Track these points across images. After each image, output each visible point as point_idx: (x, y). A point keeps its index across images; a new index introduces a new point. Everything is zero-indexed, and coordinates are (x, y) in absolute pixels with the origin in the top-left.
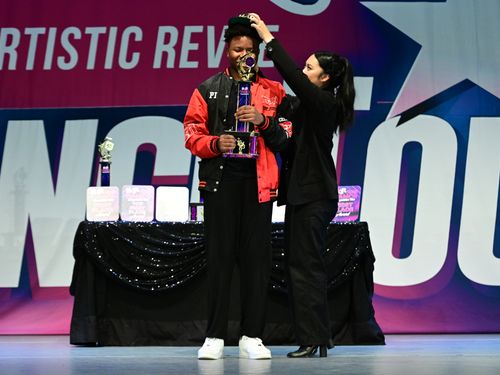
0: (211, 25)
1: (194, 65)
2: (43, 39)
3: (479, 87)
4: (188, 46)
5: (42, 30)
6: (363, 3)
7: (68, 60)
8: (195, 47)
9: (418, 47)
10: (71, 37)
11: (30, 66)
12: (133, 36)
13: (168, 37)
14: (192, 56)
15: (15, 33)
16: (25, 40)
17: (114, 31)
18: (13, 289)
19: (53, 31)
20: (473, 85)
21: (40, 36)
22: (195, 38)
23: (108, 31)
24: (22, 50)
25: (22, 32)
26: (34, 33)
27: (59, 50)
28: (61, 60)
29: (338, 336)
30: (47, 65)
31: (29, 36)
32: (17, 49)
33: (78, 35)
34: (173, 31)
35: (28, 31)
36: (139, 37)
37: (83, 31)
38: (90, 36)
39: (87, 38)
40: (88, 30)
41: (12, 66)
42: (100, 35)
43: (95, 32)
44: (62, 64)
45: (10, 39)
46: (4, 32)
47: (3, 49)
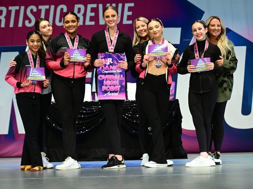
0: (101, 3)
1: (93, 23)
2: (18, 12)
3: (233, 32)
4: (90, 14)
5: (17, 8)
7: (30, 22)
8: (93, 14)
9: (204, 12)
10: (32, 11)
11: (11, 25)
12: (62, 9)
13: (79, 10)
14: (91, 19)
15: (4, 9)
16: (9, 12)
17: (53, 7)
18: (5, 135)
19: (23, 8)
20: (230, 31)
21: (16, 10)
22: (93, 10)
23: (50, 7)
24: (8, 18)
25: (7, 8)
26: (13, 9)
27: (26, 17)
28: (27, 22)
30: (20, 25)
31: (11, 11)
32: (5, 17)
33: (35, 10)
34: (82, 7)
35: (10, 8)
36: (65, 10)
37: (37, 8)
38: (41, 10)
39: (39, 11)
40: (40, 7)
41: (3, 25)
42: (46, 10)
43: (43, 8)
44: (27, 24)
45: (2, 12)
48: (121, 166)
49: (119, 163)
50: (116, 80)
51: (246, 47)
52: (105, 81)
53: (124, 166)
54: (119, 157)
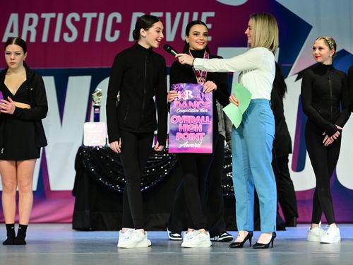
2: (53, 21)
3: (352, 55)
5: (53, 15)
7: (70, 35)
10: (73, 20)
11: (45, 39)
12: (115, 19)
15: (35, 17)
16: (42, 21)
17: (102, 15)
19: (60, 16)
21: (51, 19)
23: (98, 15)
24: (40, 29)
25: (39, 15)
26: (48, 17)
27: (65, 29)
28: (66, 35)
30: (57, 39)
31: (44, 19)
32: (36, 28)
33: (77, 18)
35: (43, 15)
36: (119, 20)
37: (81, 15)
38: (85, 19)
39: (83, 20)
40: (85, 15)
41: (33, 39)
42: (93, 19)
43: (89, 16)
44: (66, 38)
45: (31, 21)
46: (28, 16)
47: (26, 28)
50: (198, 124)
52: (180, 125)
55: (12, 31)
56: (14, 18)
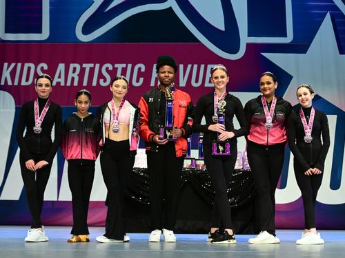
0: (181, 64)
2: (92, 70)
3: (324, 99)
5: (92, 65)
6: (262, 54)
7: (105, 81)
9: (291, 77)
10: (107, 69)
11: (85, 84)
12: (140, 69)
15: (78, 66)
16: (83, 70)
17: (130, 66)
19: (98, 66)
20: (320, 97)
21: (91, 68)
23: (127, 66)
24: (81, 76)
25: (81, 66)
26: (88, 66)
27: (101, 76)
28: (101, 81)
29: (246, 229)
30: (94, 84)
31: (85, 68)
32: (78, 75)
33: (111, 68)
35: (84, 65)
36: (143, 70)
37: (113, 66)
38: (117, 68)
39: (115, 70)
40: (116, 66)
41: (76, 84)
42: (123, 68)
43: (120, 66)
44: (102, 83)
45: (75, 70)
46: (72, 66)
47: (71, 75)
48: (232, 241)
49: (230, 238)
51: (336, 116)
53: (235, 241)
54: (230, 232)
55: (59, 77)
56: (61, 67)
